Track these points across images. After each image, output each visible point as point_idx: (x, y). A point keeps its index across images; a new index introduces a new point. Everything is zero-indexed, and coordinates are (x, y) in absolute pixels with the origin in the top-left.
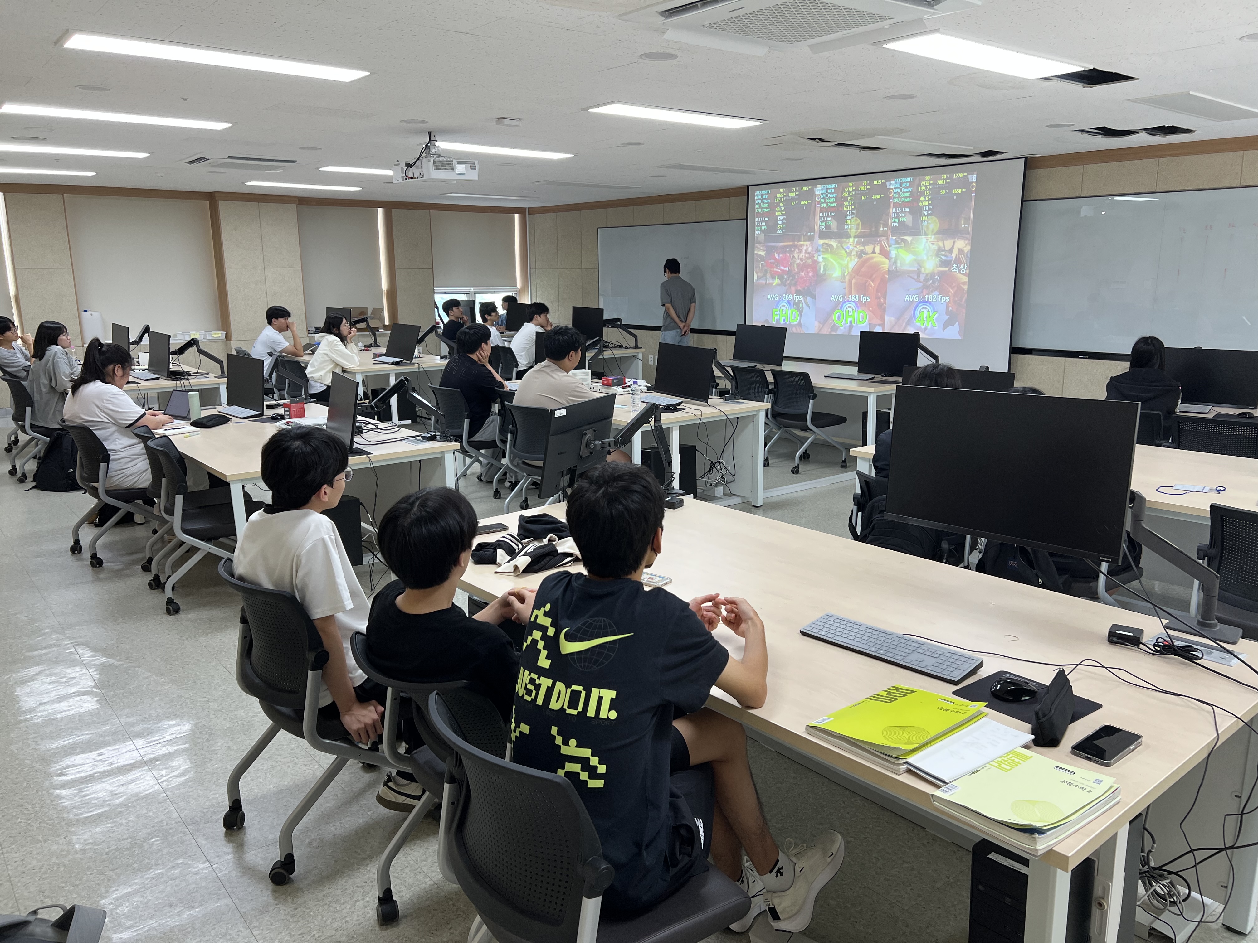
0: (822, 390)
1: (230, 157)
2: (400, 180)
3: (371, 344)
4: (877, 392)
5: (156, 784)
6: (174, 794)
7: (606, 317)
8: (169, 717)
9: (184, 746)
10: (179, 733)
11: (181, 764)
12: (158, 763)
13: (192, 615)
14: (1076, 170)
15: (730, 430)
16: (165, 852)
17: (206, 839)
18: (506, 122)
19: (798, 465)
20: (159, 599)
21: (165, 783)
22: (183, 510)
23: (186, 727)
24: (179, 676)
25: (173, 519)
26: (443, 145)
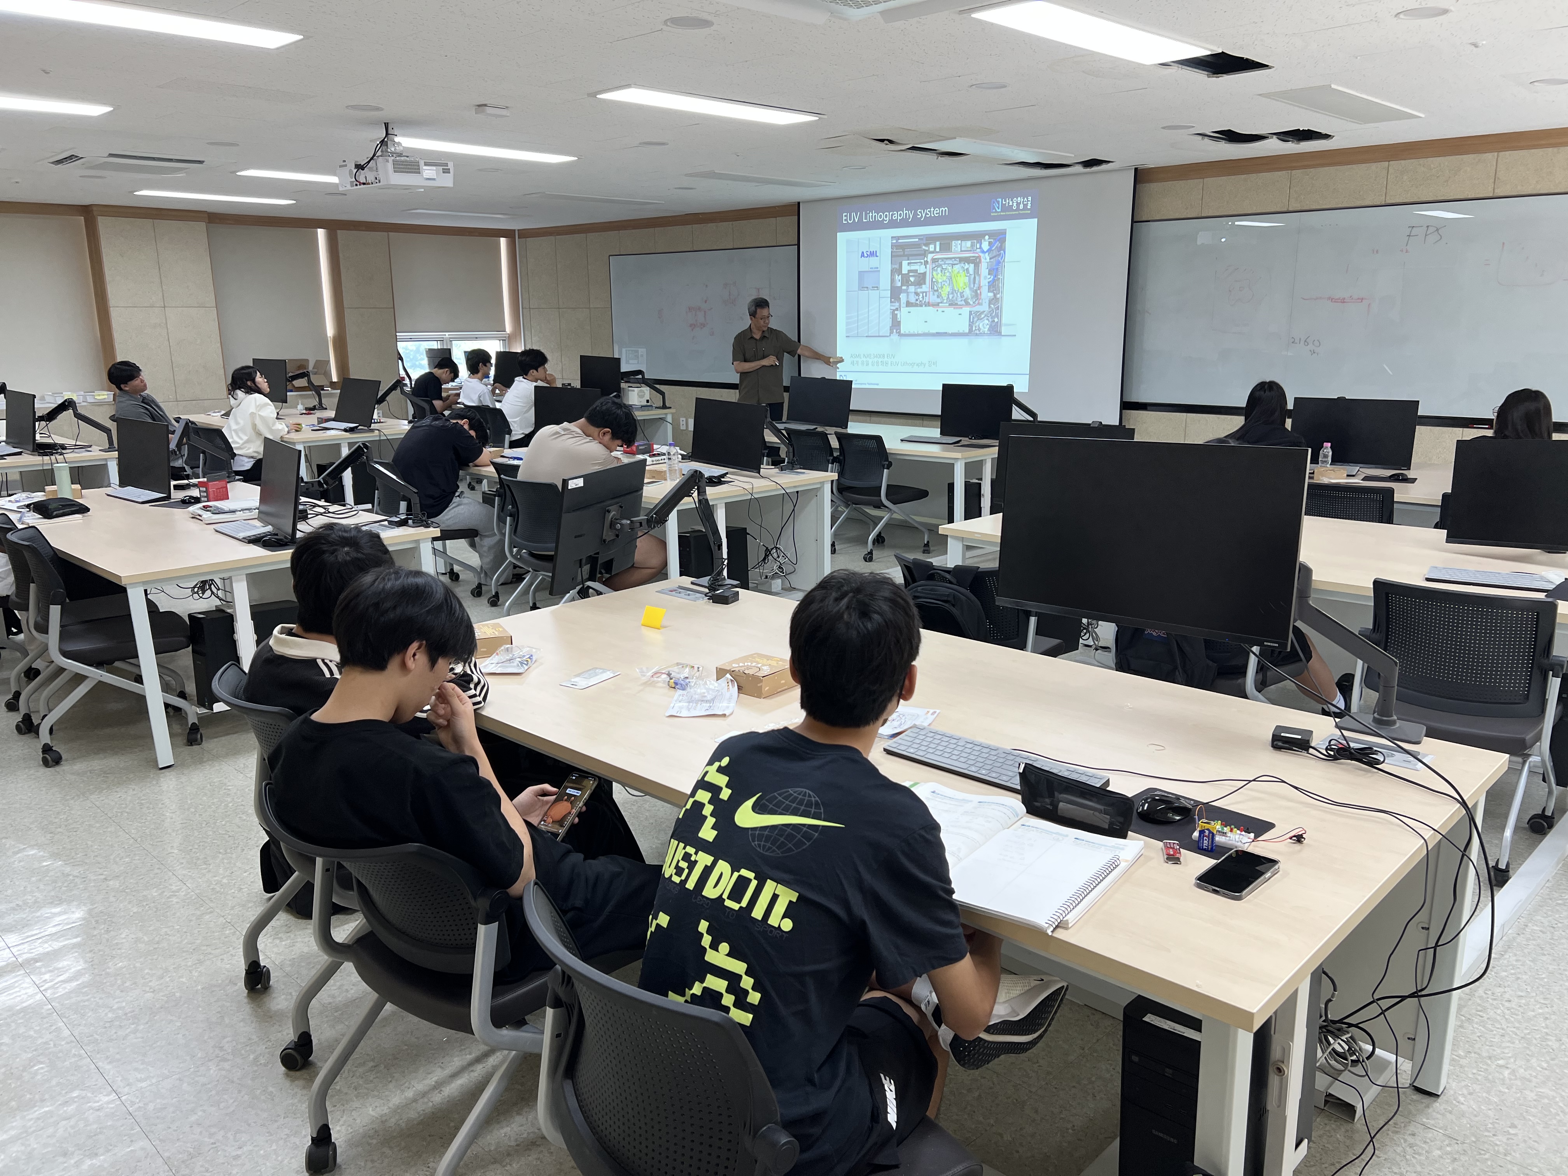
0: (899, 457)
1: (111, 155)
2: (349, 187)
3: (315, 406)
4: (965, 459)
5: (37, 993)
6: (62, 1005)
7: (625, 368)
8: (52, 903)
9: (75, 940)
10: (68, 924)
11: (72, 964)
12: (38, 964)
13: (79, 766)
14: (1194, 185)
15: (789, 507)
16: (54, 1082)
17: (110, 1063)
18: (489, 110)
19: (872, 550)
20: (32, 747)
21: (49, 991)
22: (61, 626)
23: (78, 914)
24: (64, 848)
25: (48, 638)
26: (405, 141)
